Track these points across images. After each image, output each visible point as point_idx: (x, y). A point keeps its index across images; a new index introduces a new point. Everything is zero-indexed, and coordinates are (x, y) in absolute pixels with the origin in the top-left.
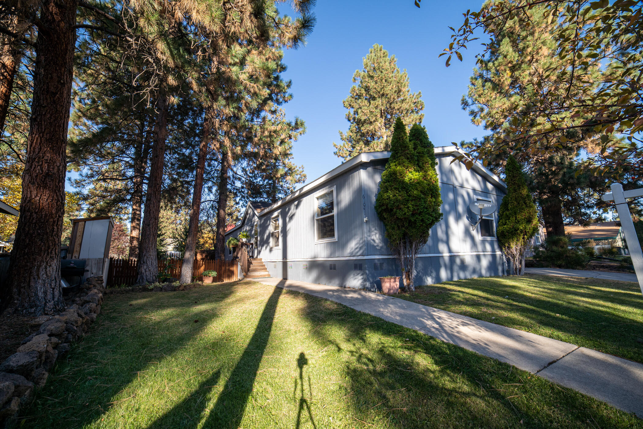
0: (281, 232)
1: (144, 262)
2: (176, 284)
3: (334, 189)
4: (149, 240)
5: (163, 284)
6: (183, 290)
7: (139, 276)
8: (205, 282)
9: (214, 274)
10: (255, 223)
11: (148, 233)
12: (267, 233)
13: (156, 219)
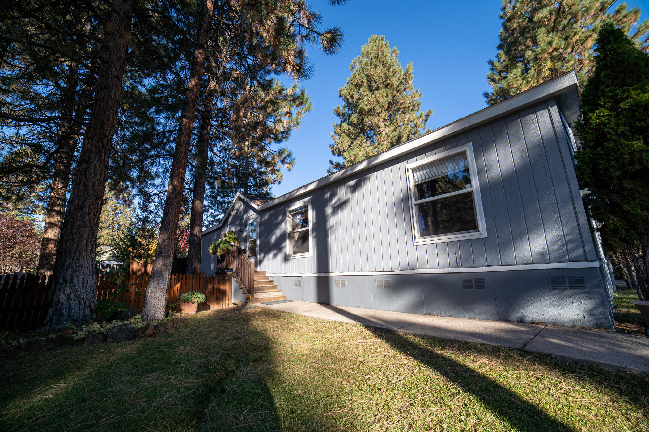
0: (313, 230)
1: (66, 281)
2: (136, 322)
3: (469, 149)
4: (81, 237)
5: (109, 326)
6: (153, 335)
7: (51, 311)
8: (183, 312)
9: (200, 297)
10: (250, 221)
11: (79, 223)
12: (278, 233)
13: (97, 199)
